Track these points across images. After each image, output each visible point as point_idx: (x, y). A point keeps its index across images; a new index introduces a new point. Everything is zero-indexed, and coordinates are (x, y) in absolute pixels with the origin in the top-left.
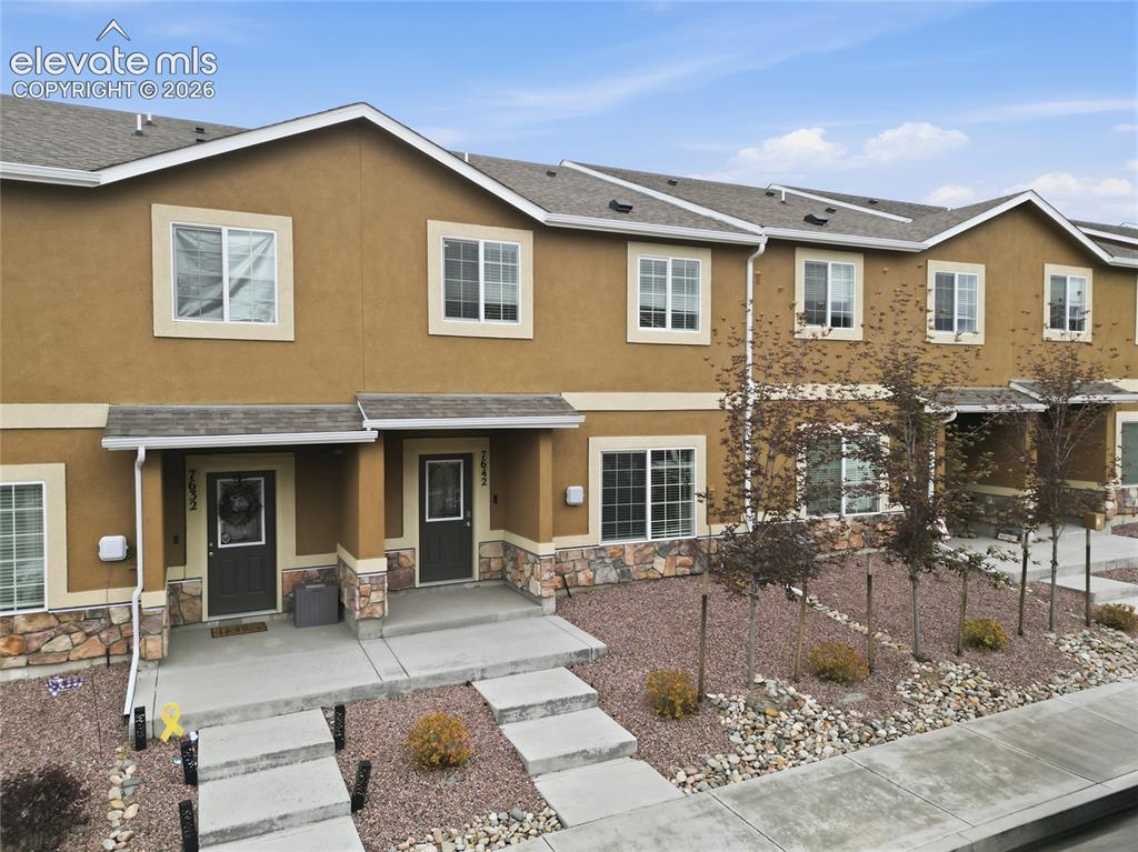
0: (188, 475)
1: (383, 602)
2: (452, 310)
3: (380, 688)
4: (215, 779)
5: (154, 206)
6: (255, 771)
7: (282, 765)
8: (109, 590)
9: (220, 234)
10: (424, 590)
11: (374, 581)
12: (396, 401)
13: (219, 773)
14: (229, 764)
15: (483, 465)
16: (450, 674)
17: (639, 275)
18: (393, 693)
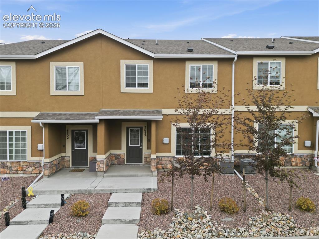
0: (67, 130)
1: (104, 167)
2: (128, 85)
3: (86, 191)
4: (30, 208)
5: (50, 62)
6: (40, 208)
7: (47, 207)
8: (41, 157)
9: (66, 68)
10: (128, 165)
11: (101, 161)
12: (108, 111)
13: (31, 207)
14: (34, 205)
15: (145, 130)
16: (106, 190)
17: (190, 71)
18: (90, 193)
